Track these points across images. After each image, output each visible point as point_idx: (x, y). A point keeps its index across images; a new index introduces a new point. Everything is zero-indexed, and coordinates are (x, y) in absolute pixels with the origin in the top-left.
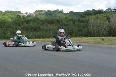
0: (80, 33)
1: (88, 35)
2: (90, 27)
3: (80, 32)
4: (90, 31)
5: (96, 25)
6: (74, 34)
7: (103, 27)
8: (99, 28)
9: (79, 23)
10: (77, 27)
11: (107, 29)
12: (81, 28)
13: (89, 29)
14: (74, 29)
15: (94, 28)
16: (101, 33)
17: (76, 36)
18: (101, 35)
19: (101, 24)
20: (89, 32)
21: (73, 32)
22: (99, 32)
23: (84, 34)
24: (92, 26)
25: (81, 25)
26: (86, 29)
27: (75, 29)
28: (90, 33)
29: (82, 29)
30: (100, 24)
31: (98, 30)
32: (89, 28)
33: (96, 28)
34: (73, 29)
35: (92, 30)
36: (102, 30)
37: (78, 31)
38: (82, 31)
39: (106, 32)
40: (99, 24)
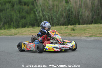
0: (23, 21)
1: (36, 24)
2: (38, 11)
3: (23, 19)
4: (38, 18)
5: (47, 8)
6: (14, 23)
7: (59, 10)
8: (52, 12)
9: (21, 6)
10: (18, 12)
11: (64, 14)
12: (24, 14)
13: (37, 15)
14: (13, 16)
15: (45, 13)
16: (55, 20)
17: (16, 26)
18: (55, 24)
19: (55, 7)
20: (36, 20)
21: (12, 20)
22: (52, 19)
23: (29, 23)
24: (42, 10)
25: (23, 10)
26: (32, 15)
27: (15, 16)
28: (38, 21)
29: (25, 16)
30: (53, 7)
31: (51, 16)
32: (36, 13)
33: (48, 13)
34: (11, 15)
35: (42, 16)
36: (57, 16)
37: (19, 18)
38: (25, 19)
39: (63, 19)
40: (51, 7)
